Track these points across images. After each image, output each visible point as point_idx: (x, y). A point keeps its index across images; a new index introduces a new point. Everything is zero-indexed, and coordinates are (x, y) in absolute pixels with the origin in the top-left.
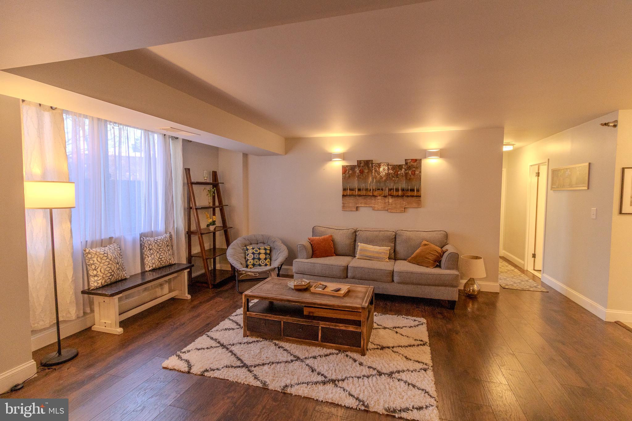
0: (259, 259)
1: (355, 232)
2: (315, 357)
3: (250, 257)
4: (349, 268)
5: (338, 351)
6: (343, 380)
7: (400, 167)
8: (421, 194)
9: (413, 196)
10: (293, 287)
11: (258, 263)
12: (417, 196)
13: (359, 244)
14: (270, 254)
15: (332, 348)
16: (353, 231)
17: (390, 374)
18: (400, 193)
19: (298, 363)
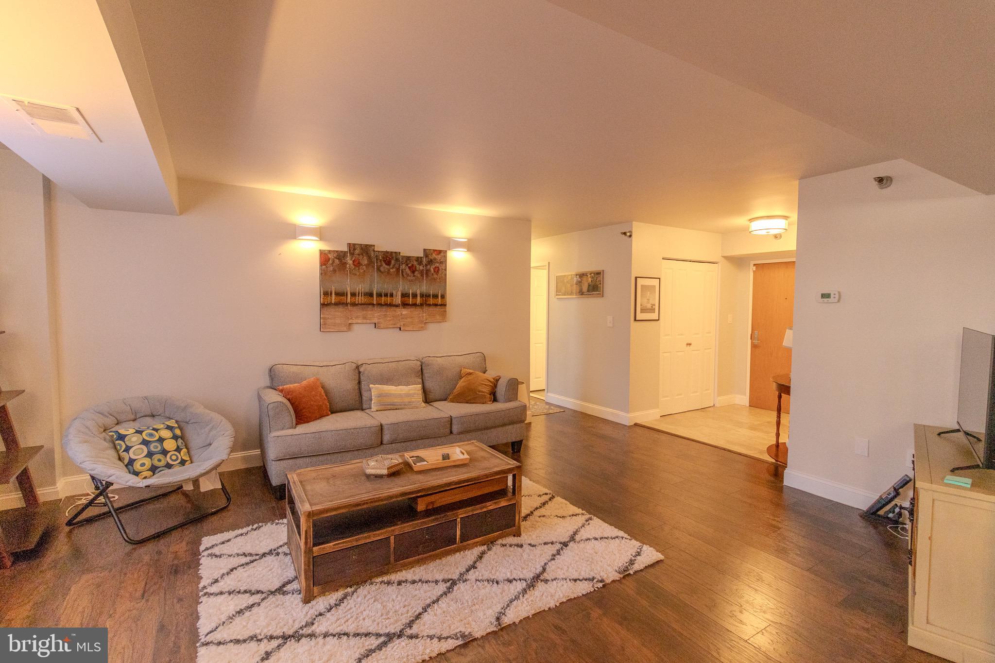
0: (165, 452)
1: (358, 367)
2: (473, 567)
3: (138, 453)
4: (385, 427)
5: (485, 546)
6: (545, 570)
7: (419, 260)
8: (446, 302)
9: (436, 305)
10: (386, 472)
11: (163, 463)
12: (441, 305)
13: (371, 386)
14: (182, 438)
15: (476, 545)
16: (354, 366)
17: (573, 539)
18: (418, 300)
19: (461, 587)
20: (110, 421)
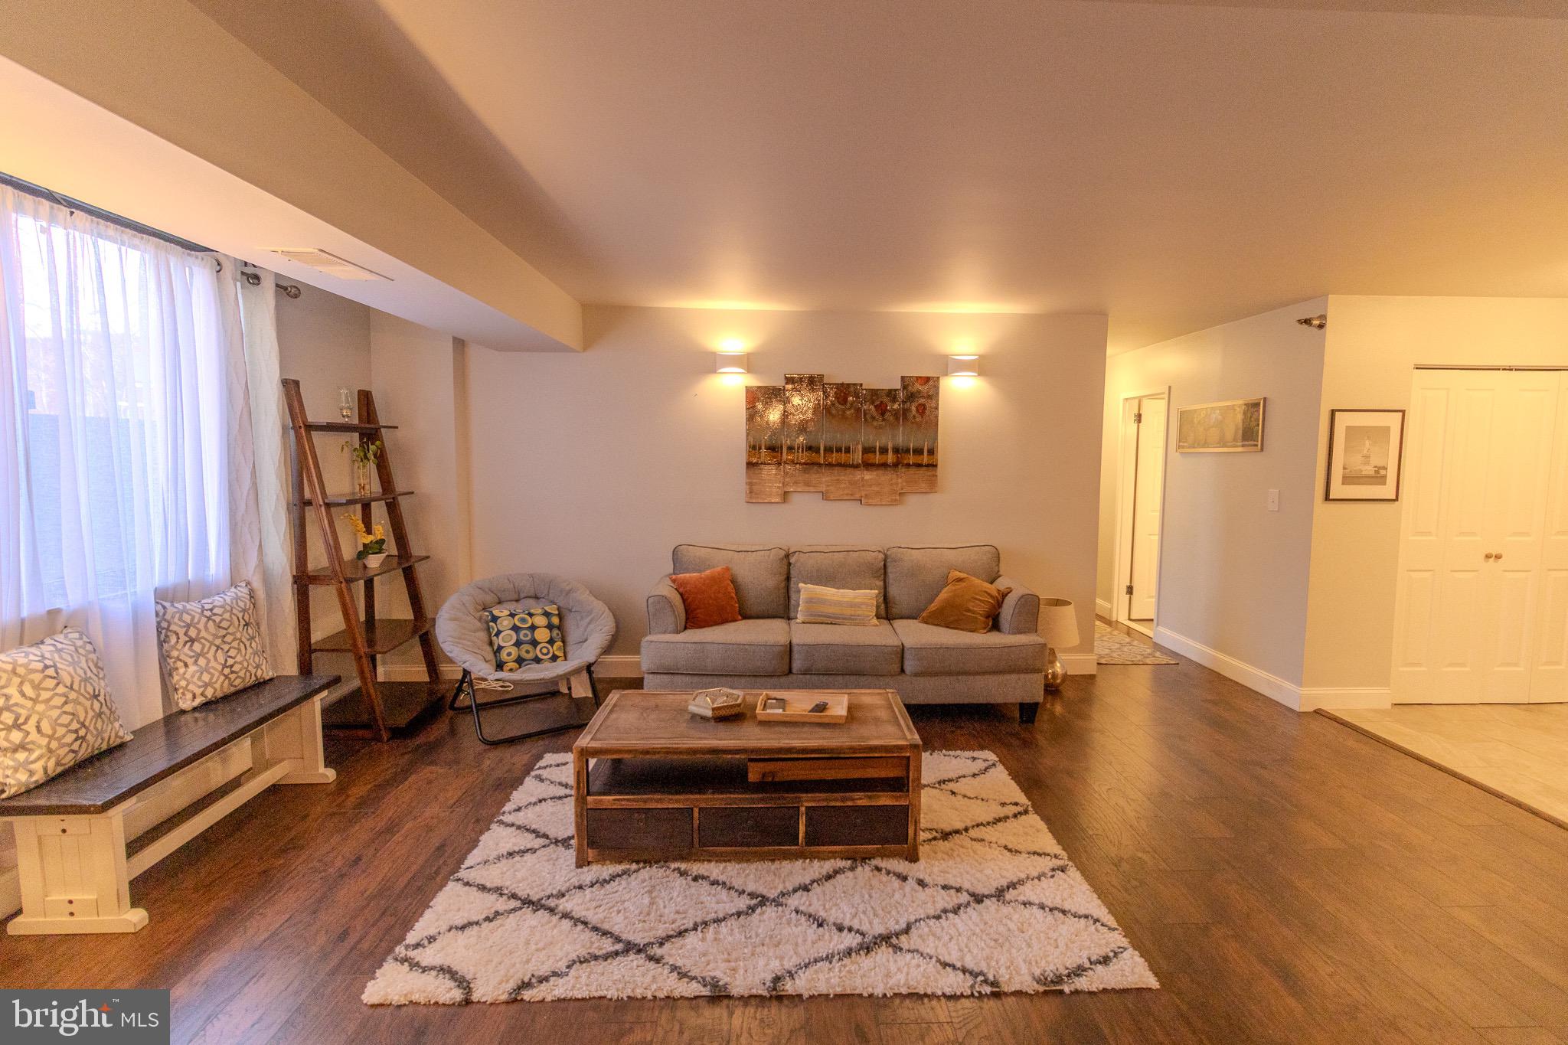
0: (534, 643)
1: (787, 556)
2: (806, 888)
3: (506, 640)
4: (795, 649)
5: (849, 862)
6: (907, 930)
7: (891, 394)
8: (937, 460)
9: (919, 465)
10: (709, 713)
11: (531, 656)
12: (928, 466)
13: (801, 585)
14: (559, 628)
15: (833, 855)
16: (783, 553)
17: (999, 894)
18: (890, 458)
19: (770, 911)
20: (489, 598)
